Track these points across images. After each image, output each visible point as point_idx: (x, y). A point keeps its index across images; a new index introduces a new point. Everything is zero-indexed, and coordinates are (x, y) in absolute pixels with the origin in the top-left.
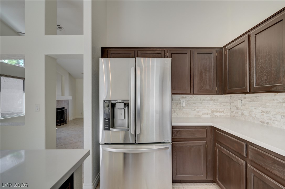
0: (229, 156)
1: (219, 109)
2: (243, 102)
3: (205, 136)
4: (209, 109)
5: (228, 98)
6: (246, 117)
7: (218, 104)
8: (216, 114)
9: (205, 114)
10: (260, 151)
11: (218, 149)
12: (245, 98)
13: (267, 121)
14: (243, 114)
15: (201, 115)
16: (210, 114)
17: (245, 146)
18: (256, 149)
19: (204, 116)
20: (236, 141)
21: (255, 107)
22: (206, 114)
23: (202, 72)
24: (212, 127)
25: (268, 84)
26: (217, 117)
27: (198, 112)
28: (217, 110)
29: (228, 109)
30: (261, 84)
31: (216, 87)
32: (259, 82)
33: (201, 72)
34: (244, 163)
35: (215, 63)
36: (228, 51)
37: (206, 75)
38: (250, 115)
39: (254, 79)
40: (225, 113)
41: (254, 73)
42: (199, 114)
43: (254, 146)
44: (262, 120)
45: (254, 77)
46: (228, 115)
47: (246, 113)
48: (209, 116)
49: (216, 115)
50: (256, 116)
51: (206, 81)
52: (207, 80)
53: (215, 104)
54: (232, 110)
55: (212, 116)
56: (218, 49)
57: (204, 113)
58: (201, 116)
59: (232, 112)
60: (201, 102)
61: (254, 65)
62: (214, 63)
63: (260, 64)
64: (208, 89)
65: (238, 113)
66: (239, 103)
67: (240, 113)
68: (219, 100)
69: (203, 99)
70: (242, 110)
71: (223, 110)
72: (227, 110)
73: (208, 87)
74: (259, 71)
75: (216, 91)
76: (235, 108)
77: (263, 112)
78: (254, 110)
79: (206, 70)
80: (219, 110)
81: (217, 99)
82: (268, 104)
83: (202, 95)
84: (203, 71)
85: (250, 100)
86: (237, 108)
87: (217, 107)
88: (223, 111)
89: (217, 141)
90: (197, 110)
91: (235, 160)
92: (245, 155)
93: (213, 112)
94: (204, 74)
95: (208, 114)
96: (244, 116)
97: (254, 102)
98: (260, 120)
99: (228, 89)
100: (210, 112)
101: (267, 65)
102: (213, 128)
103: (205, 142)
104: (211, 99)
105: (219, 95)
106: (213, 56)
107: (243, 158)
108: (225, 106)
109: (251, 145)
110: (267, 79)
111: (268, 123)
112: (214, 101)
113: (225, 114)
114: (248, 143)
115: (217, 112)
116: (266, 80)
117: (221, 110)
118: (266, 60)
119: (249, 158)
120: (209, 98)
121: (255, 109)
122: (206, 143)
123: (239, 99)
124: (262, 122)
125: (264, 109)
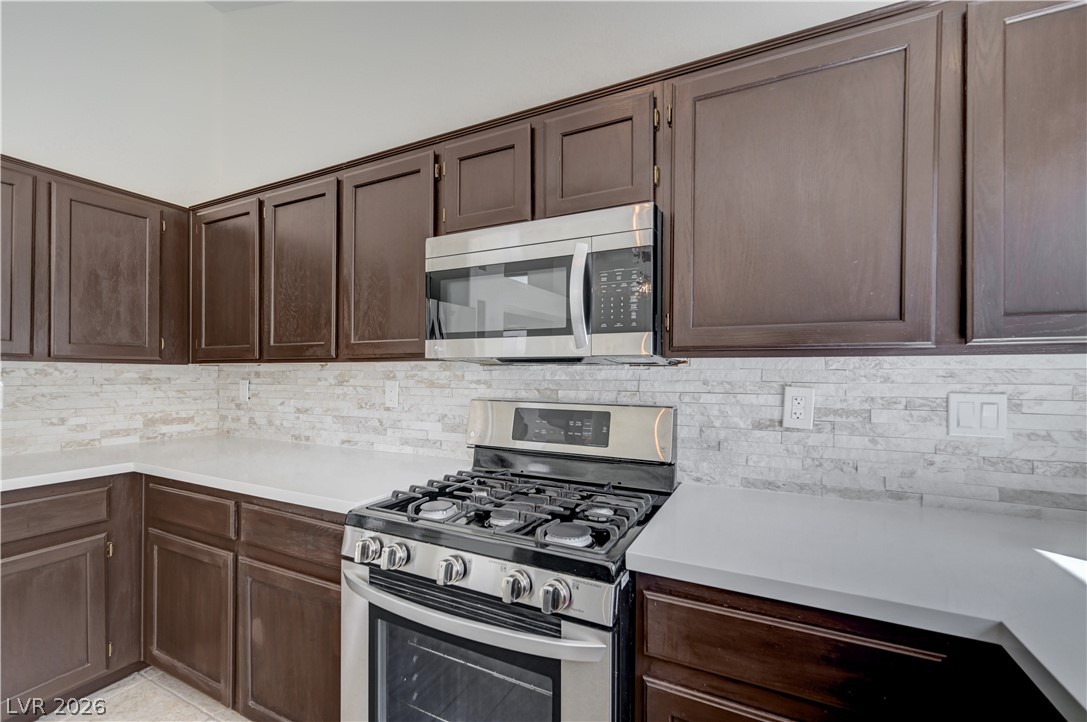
0: (191, 554)
1: (177, 414)
2: (252, 387)
3: (103, 515)
4: (135, 414)
5: (209, 375)
6: (259, 429)
7: (171, 394)
8: (164, 429)
9: (115, 433)
10: (265, 510)
11: (156, 547)
12: (257, 374)
13: (307, 433)
14: (252, 421)
15: (93, 440)
16: (139, 434)
17: (232, 509)
18: (257, 508)
19: (106, 442)
20: (209, 502)
21: (282, 400)
22: (118, 433)
23: (97, 277)
24: (134, 477)
25: (298, 339)
26: (166, 438)
27: (83, 427)
28: (171, 415)
29: (210, 410)
30: (284, 339)
31: (161, 336)
32: (281, 333)
33: (94, 279)
34: (230, 556)
35: (158, 253)
36: (203, 226)
37: (115, 290)
38: (270, 423)
39: (269, 325)
40: (198, 424)
41: (269, 307)
42: (86, 436)
43: (255, 501)
44: (296, 433)
45: (269, 320)
46: (208, 429)
47: (261, 420)
48: (134, 439)
49: (164, 434)
50: (285, 423)
51: (118, 313)
52: (122, 309)
53: (159, 394)
54: (224, 412)
55: (149, 438)
56: (171, 210)
57: (111, 431)
58: (97, 443)
59: (223, 418)
60: (94, 389)
61: (270, 286)
62: (152, 253)
63: (284, 286)
64: (124, 341)
65: (239, 420)
66: (243, 391)
67: (245, 420)
68: (178, 381)
69: (106, 380)
70: (250, 409)
71: (192, 413)
72: (208, 413)
73: (124, 335)
74: (282, 304)
75: (161, 351)
76: (233, 406)
77: (298, 411)
78: (279, 408)
79: (115, 272)
80: (175, 416)
81: (169, 379)
82: (308, 390)
83: (99, 365)
84: (102, 273)
85: (270, 380)
86: (238, 406)
87: (170, 405)
88: (191, 419)
89: (153, 520)
90: (73, 421)
91: (206, 560)
92: (232, 536)
93: (150, 422)
94: (105, 285)
95: (127, 433)
96: (255, 427)
97: (279, 387)
98: (292, 433)
99: (203, 346)
100: (138, 423)
101: (297, 293)
102: (141, 479)
103: (103, 535)
104: (146, 379)
105: (171, 363)
106: (148, 227)
107: (228, 545)
108: (199, 402)
109: (248, 502)
110: (298, 327)
111: (307, 438)
112: (152, 387)
113: (199, 428)
114: (239, 498)
115: (166, 421)
116: (295, 330)
117: (183, 415)
118: (296, 281)
119: (242, 539)
120: (136, 376)
121: (282, 404)
122: (108, 538)
123: (244, 379)
124: (296, 439)
125: (301, 404)
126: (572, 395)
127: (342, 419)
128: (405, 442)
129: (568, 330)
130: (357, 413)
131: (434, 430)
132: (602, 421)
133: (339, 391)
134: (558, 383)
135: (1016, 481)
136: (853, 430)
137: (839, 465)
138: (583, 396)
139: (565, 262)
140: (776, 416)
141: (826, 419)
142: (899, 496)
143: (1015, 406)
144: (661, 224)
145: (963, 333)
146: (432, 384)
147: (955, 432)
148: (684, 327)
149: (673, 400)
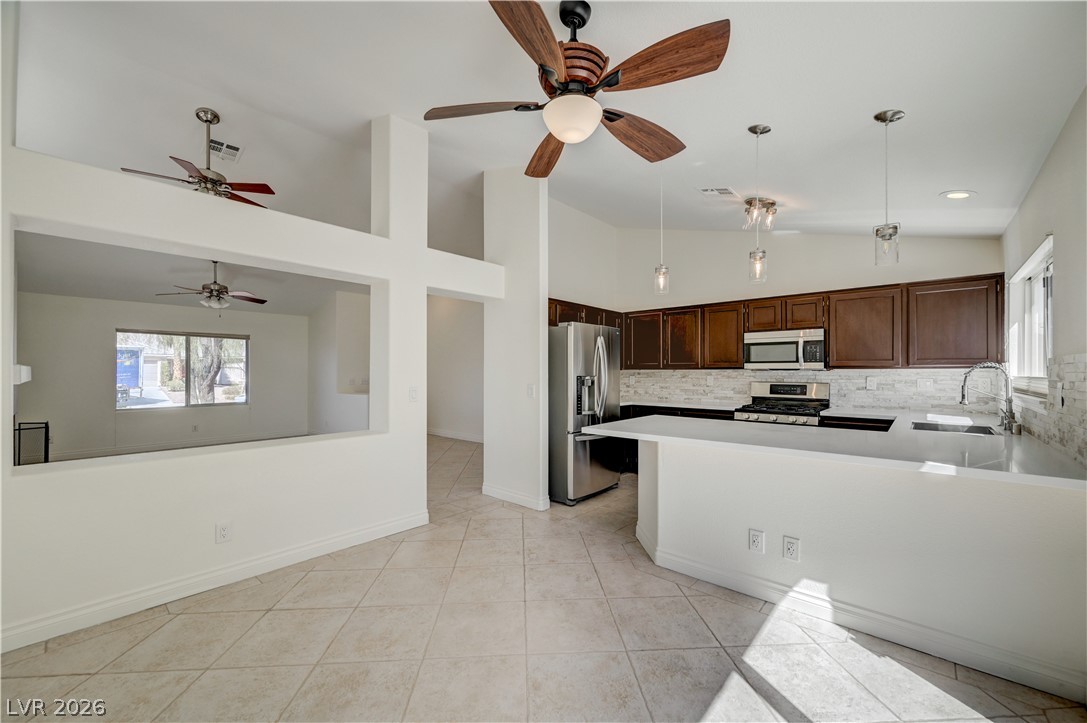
2: (636, 379)
12: (639, 373)
36: (632, 320)
38: (646, 392)
65: (628, 392)
66: (632, 380)
70: (635, 387)
76: (625, 386)
85: (646, 376)
97: (651, 379)
99: (632, 364)
121: (652, 385)
123: (632, 375)
125: (663, 385)
126: (789, 380)
127: (686, 391)
128: (716, 398)
129: (797, 361)
130: (692, 388)
131: (730, 394)
132: (803, 389)
133: (684, 380)
134: (784, 377)
135: (936, 402)
136: (888, 389)
137: (885, 400)
138: (794, 380)
139: (797, 343)
140: (864, 386)
141: (880, 386)
142: (903, 408)
143: (935, 382)
144: (827, 334)
145: (908, 363)
146: (729, 377)
147: (919, 389)
148: (832, 362)
149: (829, 381)
